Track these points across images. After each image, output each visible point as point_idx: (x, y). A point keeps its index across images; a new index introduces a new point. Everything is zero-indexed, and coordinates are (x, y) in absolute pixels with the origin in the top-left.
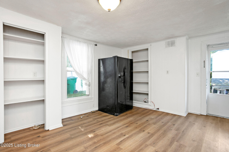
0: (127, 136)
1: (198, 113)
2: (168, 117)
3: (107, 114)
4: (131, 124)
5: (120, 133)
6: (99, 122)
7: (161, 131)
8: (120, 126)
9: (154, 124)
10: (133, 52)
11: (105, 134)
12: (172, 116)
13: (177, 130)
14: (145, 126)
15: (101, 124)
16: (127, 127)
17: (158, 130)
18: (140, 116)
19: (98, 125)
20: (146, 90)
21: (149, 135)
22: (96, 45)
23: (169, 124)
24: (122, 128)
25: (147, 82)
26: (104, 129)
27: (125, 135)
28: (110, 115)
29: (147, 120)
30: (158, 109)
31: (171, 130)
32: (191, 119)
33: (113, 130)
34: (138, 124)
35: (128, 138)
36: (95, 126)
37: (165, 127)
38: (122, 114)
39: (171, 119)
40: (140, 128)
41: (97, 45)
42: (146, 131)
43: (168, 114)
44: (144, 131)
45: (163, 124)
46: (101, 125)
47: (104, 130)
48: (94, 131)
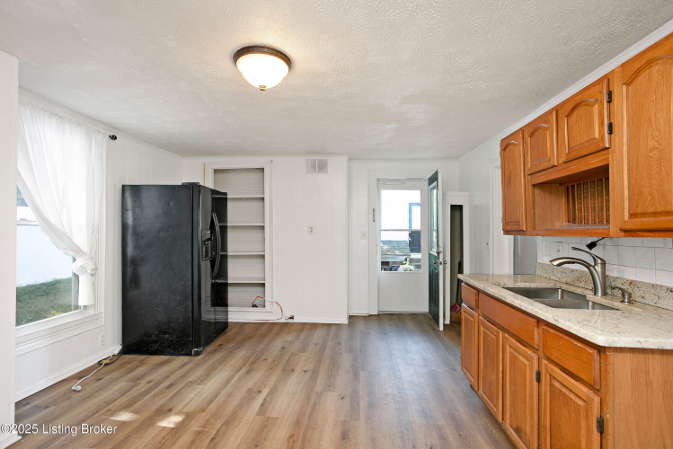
0: (266, 391)
1: (364, 312)
2: (319, 333)
3: (163, 358)
4: (253, 363)
5: (244, 391)
6: (159, 383)
7: (326, 362)
8: (232, 377)
9: (303, 350)
10: (216, 171)
11: (208, 405)
12: (325, 328)
13: (350, 350)
14: (288, 361)
15: (171, 386)
16: (249, 372)
17: (319, 361)
18: (260, 343)
19: (162, 392)
20: (260, 275)
21: (309, 374)
22: (114, 138)
23: (330, 344)
24: (240, 380)
25: (262, 253)
26: (192, 396)
27: (260, 392)
28: (174, 357)
29: (281, 346)
30: (292, 318)
31: (341, 354)
32: (360, 326)
33: (221, 389)
34: (270, 360)
35: (271, 393)
36: (155, 396)
37: (328, 352)
38: (209, 348)
39: (328, 334)
40: (280, 368)
41: (116, 138)
42: (298, 369)
43: (314, 326)
44: (293, 370)
45: (318, 347)
46: (175, 390)
47: (195, 396)
48: (166, 408)
